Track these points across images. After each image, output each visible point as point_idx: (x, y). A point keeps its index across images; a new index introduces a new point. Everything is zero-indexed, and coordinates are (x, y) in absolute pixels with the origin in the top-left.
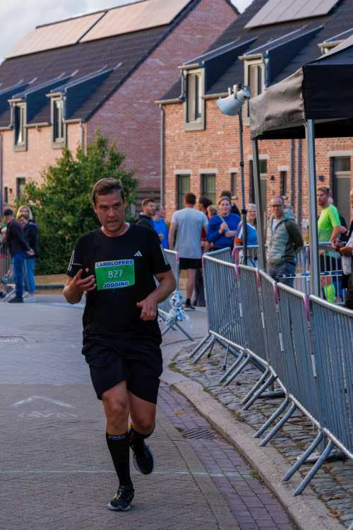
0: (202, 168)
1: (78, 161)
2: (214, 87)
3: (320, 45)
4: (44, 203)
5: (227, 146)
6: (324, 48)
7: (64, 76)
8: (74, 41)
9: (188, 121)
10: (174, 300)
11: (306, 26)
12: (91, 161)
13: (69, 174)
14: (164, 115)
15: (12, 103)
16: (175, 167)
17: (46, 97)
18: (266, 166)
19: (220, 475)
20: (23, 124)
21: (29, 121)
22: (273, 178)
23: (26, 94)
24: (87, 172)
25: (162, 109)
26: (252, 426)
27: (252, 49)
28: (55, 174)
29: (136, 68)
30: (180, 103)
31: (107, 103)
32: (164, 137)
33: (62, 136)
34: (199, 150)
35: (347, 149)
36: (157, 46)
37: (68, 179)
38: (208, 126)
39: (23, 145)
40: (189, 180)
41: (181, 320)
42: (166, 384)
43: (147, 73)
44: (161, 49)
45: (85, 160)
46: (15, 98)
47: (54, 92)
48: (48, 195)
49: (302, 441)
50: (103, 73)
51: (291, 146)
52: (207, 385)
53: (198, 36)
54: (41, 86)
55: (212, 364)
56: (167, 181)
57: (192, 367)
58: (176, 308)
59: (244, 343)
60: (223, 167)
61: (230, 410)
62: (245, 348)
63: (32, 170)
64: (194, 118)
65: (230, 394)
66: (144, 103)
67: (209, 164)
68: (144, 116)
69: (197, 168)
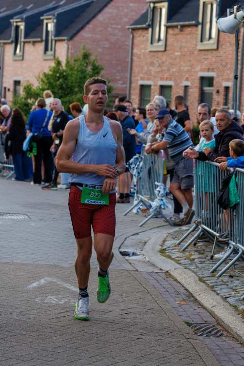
0: (161, 80)
1: (64, 68)
2: (174, 18)
5: (182, 63)
7: (55, 4)
9: (152, 43)
10: (159, 192)
12: (77, 70)
13: (58, 80)
14: (133, 37)
15: (13, 22)
16: (139, 78)
17: (40, 19)
18: (213, 81)
20: (21, 39)
21: (26, 36)
22: (218, 92)
24: (73, 78)
25: (132, 33)
28: (48, 79)
30: (146, 29)
31: (88, 26)
32: (132, 55)
33: (51, 50)
34: (160, 66)
37: (58, 83)
38: (168, 48)
39: (20, 56)
40: (150, 89)
41: (164, 209)
42: (161, 269)
45: (72, 69)
46: (16, 19)
47: (46, 16)
52: (200, 274)
54: (36, 11)
55: (200, 252)
56: (132, 89)
57: (181, 255)
58: (160, 198)
59: (236, 239)
60: (179, 81)
61: (231, 305)
62: (236, 243)
63: (26, 75)
64: (157, 41)
65: (225, 286)
66: (116, 28)
67: (167, 78)
68: (115, 38)
69: (157, 81)
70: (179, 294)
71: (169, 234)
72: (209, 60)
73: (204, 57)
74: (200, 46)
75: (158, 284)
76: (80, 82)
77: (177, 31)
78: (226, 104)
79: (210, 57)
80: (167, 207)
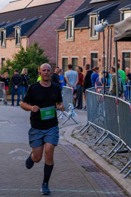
1: (26, 51)
2: (78, 25)
3: (120, 10)
4: (13, 67)
5: (82, 47)
6: (121, 11)
7: (20, 20)
8: (24, 8)
9: (67, 38)
10: (71, 108)
11: (113, 3)
12: (32, 52)
14: (58, 35)
16: (62, 55)
17: (13, 28)
18: (97, 55)
20: (4, 38)
21: (7, 37)
22: (100, 60)
23: (6, 27)
24: (30, 56)
25: (58, 33)
27: (93, 11)
28: (18, 57)
29: (47, 18)
30: (65, 31)
31: (36, 31)
32: (58, 44)
33: (19, 43)
34: (71, 49)
35: (129, 50)
36: (55, 10)
37: (23, 58)
38: (75, 40)
39: (4, 46)
40: (68, 60)
41: (73, 116)
42: (71, 144)
43: (52, 20)
44: (57, 10)
45: (29, 51)
46: (2, 28)
47: (16, 26)
48: (15, 64)
50: (34, 19)
51: (107, 48)
52: (89, 145)
53: (71, 6)
54: (11, 24)
55: (90, 135)
56: (59, 60)
57: (81, 137)
58: (72, 111)
59: (106, 128)
60: (81, 56)
61: (103, 158)
62: (106, 130)
63: (7, 55)
64: (70, 37)
65: (101, 150)
66: (50, 31)
67: (75, 54)
68: (50, 36)
69: (71, 56)
70: (79, 154)
72: (95, 45)
73: (93, 44)
74: (91, 39)
75: (70, 150)
76: (33, 58)
77: (79, 31)
79: (95, 43)
80: (75, 115)
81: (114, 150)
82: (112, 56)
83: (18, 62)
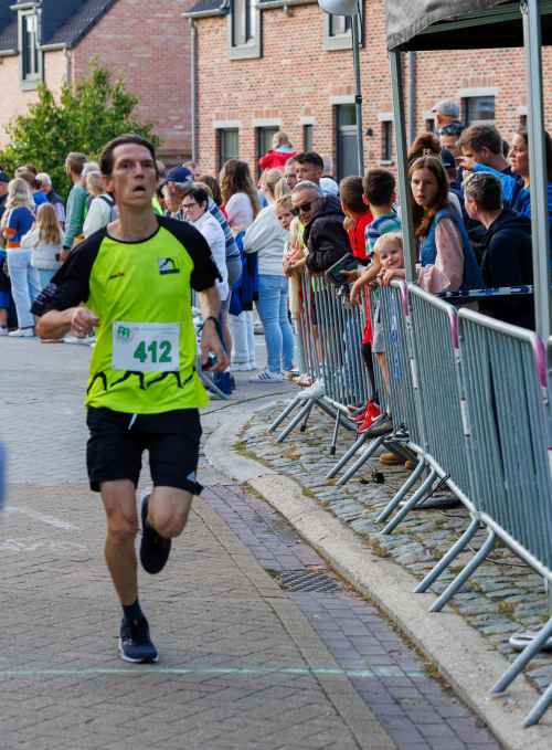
0: (256, 116)
1: (63, 107)
5: (296, 80)
9: (234, 45)
12: (84, 107)
13: (49, 129)
14: (196, 35)
16: (214, 117)
17: (10, 10)
19: (366, 674)
24: (78, 125)
25: (193, 26)
26: (405, 568)
28: (27, 129)
30: (222, 16)
31: (106, 17)
32: (196, 69)
33: (36, 71)
34: (252, 89)
37: (48, 135)
38: (265, 54)
40: (237, 136)
42: (234, 479)
45: (74, 106)
47: (22, 3)
49: (507, 600)
52: (306, 482)
55: (311, 443)
56: (201, 137)
57: (276, 449)
60: (290, 116)
61: (357, 533)
64: (244, 40)
65: (351, 501)
66: (163, 18)
67: (268, 112)
68: (163, 39)
69: (250, 118)
70: (261, 520)
71: (256, 412)
72: (348, 72)
73: (339, 65)
74: (330, 44)
75: (225, 506)
76: (92, 131)
77: (281, 15)
78: (386, 156)
81: (401, 499)
82: (418, 112)
83: (28, 150)
